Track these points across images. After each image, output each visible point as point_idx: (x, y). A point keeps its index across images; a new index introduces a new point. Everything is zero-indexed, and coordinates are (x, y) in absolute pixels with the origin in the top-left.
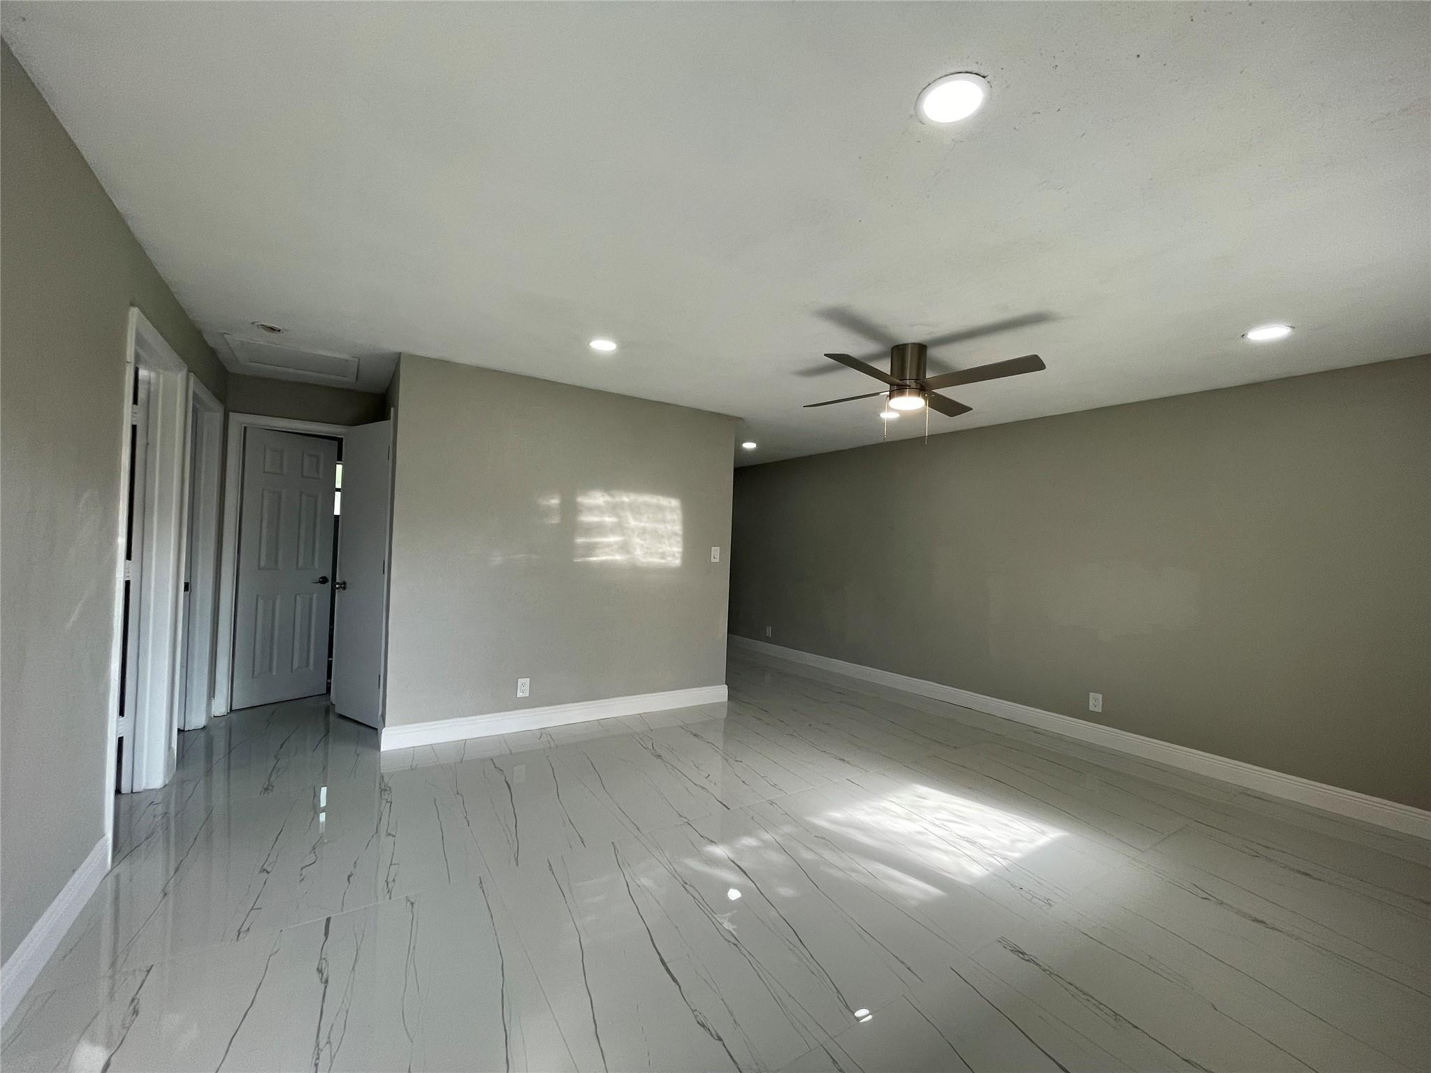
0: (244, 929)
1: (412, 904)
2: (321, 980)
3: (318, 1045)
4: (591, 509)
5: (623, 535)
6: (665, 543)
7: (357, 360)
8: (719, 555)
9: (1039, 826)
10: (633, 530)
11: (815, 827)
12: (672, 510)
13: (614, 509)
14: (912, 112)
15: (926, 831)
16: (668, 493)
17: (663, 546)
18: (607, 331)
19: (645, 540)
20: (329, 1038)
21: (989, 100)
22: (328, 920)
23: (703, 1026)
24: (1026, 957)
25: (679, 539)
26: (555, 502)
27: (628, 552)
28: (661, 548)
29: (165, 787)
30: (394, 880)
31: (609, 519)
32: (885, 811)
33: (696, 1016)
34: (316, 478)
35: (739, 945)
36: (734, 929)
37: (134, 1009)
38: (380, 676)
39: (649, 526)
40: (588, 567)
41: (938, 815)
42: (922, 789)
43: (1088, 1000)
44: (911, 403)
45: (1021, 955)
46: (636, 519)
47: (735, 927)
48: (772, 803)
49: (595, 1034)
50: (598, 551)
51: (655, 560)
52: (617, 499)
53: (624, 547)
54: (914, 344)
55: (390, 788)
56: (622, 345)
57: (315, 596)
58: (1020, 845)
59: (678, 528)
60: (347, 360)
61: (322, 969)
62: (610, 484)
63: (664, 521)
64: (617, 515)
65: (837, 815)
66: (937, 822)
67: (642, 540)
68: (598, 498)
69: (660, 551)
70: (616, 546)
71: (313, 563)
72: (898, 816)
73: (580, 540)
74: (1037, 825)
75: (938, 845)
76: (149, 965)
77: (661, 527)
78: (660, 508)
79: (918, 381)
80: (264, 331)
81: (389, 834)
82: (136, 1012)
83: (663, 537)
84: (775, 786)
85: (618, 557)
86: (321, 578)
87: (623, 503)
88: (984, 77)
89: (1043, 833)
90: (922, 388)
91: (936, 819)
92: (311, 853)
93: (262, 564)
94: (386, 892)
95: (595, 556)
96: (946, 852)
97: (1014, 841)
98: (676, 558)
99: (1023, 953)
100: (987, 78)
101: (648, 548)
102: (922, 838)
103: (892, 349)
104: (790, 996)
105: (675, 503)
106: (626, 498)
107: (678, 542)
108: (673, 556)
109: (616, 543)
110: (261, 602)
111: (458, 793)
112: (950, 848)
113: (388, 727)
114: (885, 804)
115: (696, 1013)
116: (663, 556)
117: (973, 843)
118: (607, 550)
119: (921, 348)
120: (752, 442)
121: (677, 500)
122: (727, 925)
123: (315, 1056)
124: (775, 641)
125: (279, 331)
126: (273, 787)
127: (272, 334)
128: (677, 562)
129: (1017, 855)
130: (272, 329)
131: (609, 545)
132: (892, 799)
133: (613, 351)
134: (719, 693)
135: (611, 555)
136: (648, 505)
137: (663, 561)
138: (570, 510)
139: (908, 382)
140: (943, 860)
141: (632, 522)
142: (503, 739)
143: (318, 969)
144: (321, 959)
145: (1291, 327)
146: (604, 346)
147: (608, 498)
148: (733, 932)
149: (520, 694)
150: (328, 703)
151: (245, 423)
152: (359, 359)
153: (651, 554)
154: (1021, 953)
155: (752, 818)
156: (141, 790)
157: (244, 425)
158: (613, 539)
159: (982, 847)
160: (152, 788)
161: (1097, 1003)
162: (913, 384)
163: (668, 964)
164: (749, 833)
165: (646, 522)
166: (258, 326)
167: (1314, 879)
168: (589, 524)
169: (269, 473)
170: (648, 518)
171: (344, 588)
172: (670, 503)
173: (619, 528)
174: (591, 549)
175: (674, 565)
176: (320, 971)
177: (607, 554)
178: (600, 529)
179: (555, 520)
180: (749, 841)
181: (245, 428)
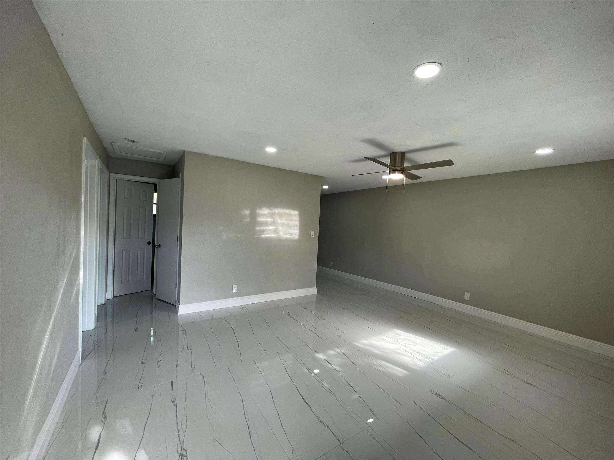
0: (140, 386)
1: (203, 376)
2: (174, 405)
3: (178, 429)
4: (262, 215)
5: (275, 226)
6: (292, 229)
7: (166, 153)
8: (314, 234)
9: (445, 346)
10: (279, 224)
11: (357, 346)
12: (295, 215)
13: (272, 215)
14: (411, 74)
15: (400, 348)
16: (294, 208)
17: (291, 230)
18: (273, 144)
19: (284, 228)
20: (182, 426)
21: (442, 71)
22: (172, 382)
23: (321, 422)
24: (441, 397)
25: (298, 228)
26: (247, 212)
27: (277, 233)
28: (290, 231)
29: (94, 329)
30: (194, 367)
31: (269, 220)
32: (384, 340)
33: (318, 419)
34: (145, 200)
35: (332, 392)
36: (329, 387)
37: (105, 416)
38: (176, 284)
39: (286, 222)
40: (261, 239)
41: (406, 342)
42: (399, 332)
43: (464, 413)
44: (398, 177)
45: (439, 396)
46: (280, 219)
47: (329, 386)
48: (339, 337)
49: (281, 425)
50: (265, 233)
51: (288, 236)
52: (273, 211)
53: (276, 231)
54: (399, 152)
55: (185, 330)
56: (279, 150)
57: (146, 249)
58: (437, 354)
59: (297, 223)
60: (161, 153)
61: (173, 401)
62: (270, 205)
63: (292, 220)
64: (273, 218)
65: (365, 342)
66: (405, 345)
67: (283, 228)
68: (265, 211)
69: (290, 232)
70: (272, 231)
71: (145, 236)
72: (390, 342)
73: (258, 228)
74: (444, 346)
75: (404, 354)
76: (106, 400)
77: (290, 222)
78: (290, 215)
79: (401, 168)
80: (129, 142)
81: (189, 349)
82: (106, 417)
83: (291, 226)
84: (339, 330)
85: (273, 235)
86: (148, 242)
87: (275, 213)
88: (440, 64)
89: (446, 349)
90: (403, 170)
91: (404, 343)
92: (159, 356)
93: (124, 237)
94: (192, 372)
95: (264, 235)
96: (409, 357)
97: (435, 352)
98: (297, 236)
99: (440, 395)
100: (442, 64)
101: (285, 231)
102: (399, 351)
103: (391, 153)
104: (353, 411)
105: (296, 213)
106: (277, 211)
107: (297, 229)
108: (296, 234)
109: (272, 229)
110: (124, 253)
111: (213, 333)
112: (410, 355)
113: (181, 305)
114: (384, 337)
115: (318, 418)
116: (291, 234)
117: (419, 353)
118: (268, 232)
119: (403, 154)
120: (326, 185)
121: (297, 211)
122: (326, 385)
123: (178, 433)
124: (334, 268)
125: (136, 142)
126: (138, 329)
127: (133, 143)
128: (297, 237)
129: (436, 358)
130: (133, 141)
131: (270, 230)
132: (386, 335)
133: (275, 152)
134: (313, 291)
135: (270, 234)
136: (285, 213)
137: (291, 237)
138: (254, 215)
139: (397, 168)
140: (407, 359)
141: (279, 221)
142: (227, 309)
143: (172, 401)
144: (172, 397)
145: (553, 149)
146: (271, 150)
147: (269, 211)
148: (329, 388)
149: (234, 291)
150: (152, 294)
151: (116, 178)
152: (167, 152)
153: (287, 234)
154: (439, 395)
155: (332, 343)
156: (85, 330)
157: (116, 179)
158: (271, 228)
159: (423, 355)
160: (89, 329)
161: (468, 414)
162: (399, 169)
163: (305, 400)
164: (331, 349)
165: (284, 221)
166: (127, 140)
167: (550, 367)
168: (262, 221)
169: (126, 198)
170: (285, 219)
171: (160, 247)
172: (294, 212)
173: (274, 223)
174: (262, 232)
175: (296, 239)
176: (173, 402)
177: (268, 234)
178: (266, 224)
179: (248, 220)
180: (331, 352)
181: (117, 180)
